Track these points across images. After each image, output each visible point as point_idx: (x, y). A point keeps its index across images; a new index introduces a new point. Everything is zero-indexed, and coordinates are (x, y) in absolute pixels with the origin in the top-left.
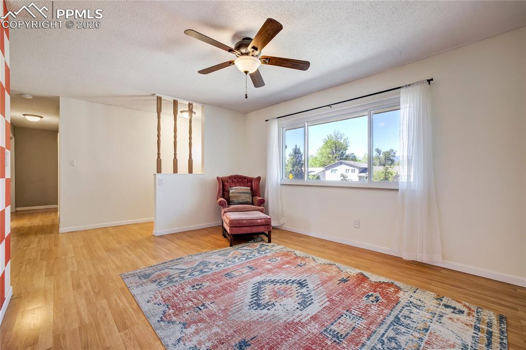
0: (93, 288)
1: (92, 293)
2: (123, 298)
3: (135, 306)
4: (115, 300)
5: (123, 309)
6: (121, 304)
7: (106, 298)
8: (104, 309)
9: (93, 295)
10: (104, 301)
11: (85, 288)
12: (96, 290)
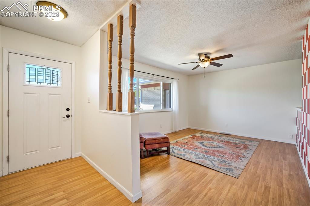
0: (259, 181)
1: (261, 179)
2: (250, 168)
3: (249, 164)
4: (253, 169)
5: (253, 165)
6: (253, 167)
7: (256, 173)
8: (260, 169)
9: (261, 177)
10: (258, 172)
11: (263, 184)
12: (258, 178)
